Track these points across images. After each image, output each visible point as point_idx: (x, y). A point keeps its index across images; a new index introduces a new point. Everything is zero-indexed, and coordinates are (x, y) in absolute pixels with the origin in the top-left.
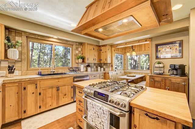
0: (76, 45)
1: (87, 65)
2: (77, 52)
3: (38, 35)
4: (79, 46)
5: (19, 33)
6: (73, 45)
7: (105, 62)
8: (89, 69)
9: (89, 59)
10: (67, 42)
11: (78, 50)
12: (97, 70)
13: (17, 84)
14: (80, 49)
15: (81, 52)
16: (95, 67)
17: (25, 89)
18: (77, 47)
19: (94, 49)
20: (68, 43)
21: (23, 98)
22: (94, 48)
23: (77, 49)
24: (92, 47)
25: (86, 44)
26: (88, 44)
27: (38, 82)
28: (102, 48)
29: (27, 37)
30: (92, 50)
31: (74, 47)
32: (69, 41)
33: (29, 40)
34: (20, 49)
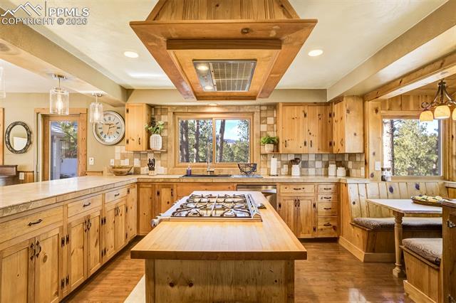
0: (261, 111)
1: (293, 158)
2: (264, 128)
3: (188, 106)
4: (269, 113)
5: (163, 109)
6: (253, 113)
7: (341, 152)
8: (296, 169)
9: (289, 143)
10: (239, 109)
11: (266, 123)
12: (327, 175)
13: (150, 186)
14: (270, 121)
15: (273, 128)
16: (319, 164)
17: (158, 193)
18: (262, 116)
19: (305, 115)
20: (241, 111)
21: (157, 206)
22: (306, 111)
23: (263, 121)
24: (298, 112)
25: (281, 105)
26: (286, 105)
27: (175, 186)
28: (336, 108)
29: (174, 113)
30: (298, 118)
31: (257, 117)
32: (243, 106)
33: (177, 117)
34: (165, 133)
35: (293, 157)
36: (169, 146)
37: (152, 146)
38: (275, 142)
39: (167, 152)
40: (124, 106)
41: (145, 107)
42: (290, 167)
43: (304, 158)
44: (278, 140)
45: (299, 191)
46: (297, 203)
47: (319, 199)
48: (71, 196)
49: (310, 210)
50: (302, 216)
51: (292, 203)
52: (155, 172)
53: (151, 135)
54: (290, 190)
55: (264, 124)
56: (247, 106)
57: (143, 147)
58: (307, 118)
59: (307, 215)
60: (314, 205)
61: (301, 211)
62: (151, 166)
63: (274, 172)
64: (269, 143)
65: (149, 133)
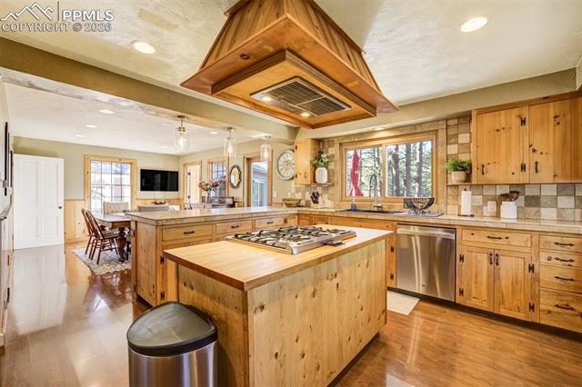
0: (448, 127)
2: (453, 149)
4: (462, 128)
5: (331, 141)
6: (436, 131)
9: (488, 168)
10: (416, 129)
11: (456, 142)
14: (464, 138)
15: (469, 148)
18: (450, 133)
19: (523, 122)
20: (419, 130)
22: (525, 115)
23: (452, 141)
24: (507, 118)
25: (474, 114)
26: (482, 111)
29: (340, 144)
30: (507, 129)
31: (442, 135)
32: (421, 124)
33: (344, 147)
34: (332, 166)
35: (507, 190)
36: (335, 179)
37: (317, 180)
38: (465, 168)
39: (333, 185)
40: (293, 143)
41: (309, 141)
42: (499, 205)
43: (529, 192)
44: (470, 165)
45: (498, 241)
46: (494, 259)
47: (543, 259)
48: (218, 218)
49: (521, 275)
50: (505, 282)
51: (484, 258)
52: (319, 206)
53: (316, 168)
54: (481, 238)
55: (454, 143)
56: (426, 122)
57: (309, 181)
58: (527, 126)
59: (515, 282)
60: (531, 268)
61: (502, 272)
62: (315, 198)
63: (466, 210)
64: (456, 170)
65: (315, 167)
